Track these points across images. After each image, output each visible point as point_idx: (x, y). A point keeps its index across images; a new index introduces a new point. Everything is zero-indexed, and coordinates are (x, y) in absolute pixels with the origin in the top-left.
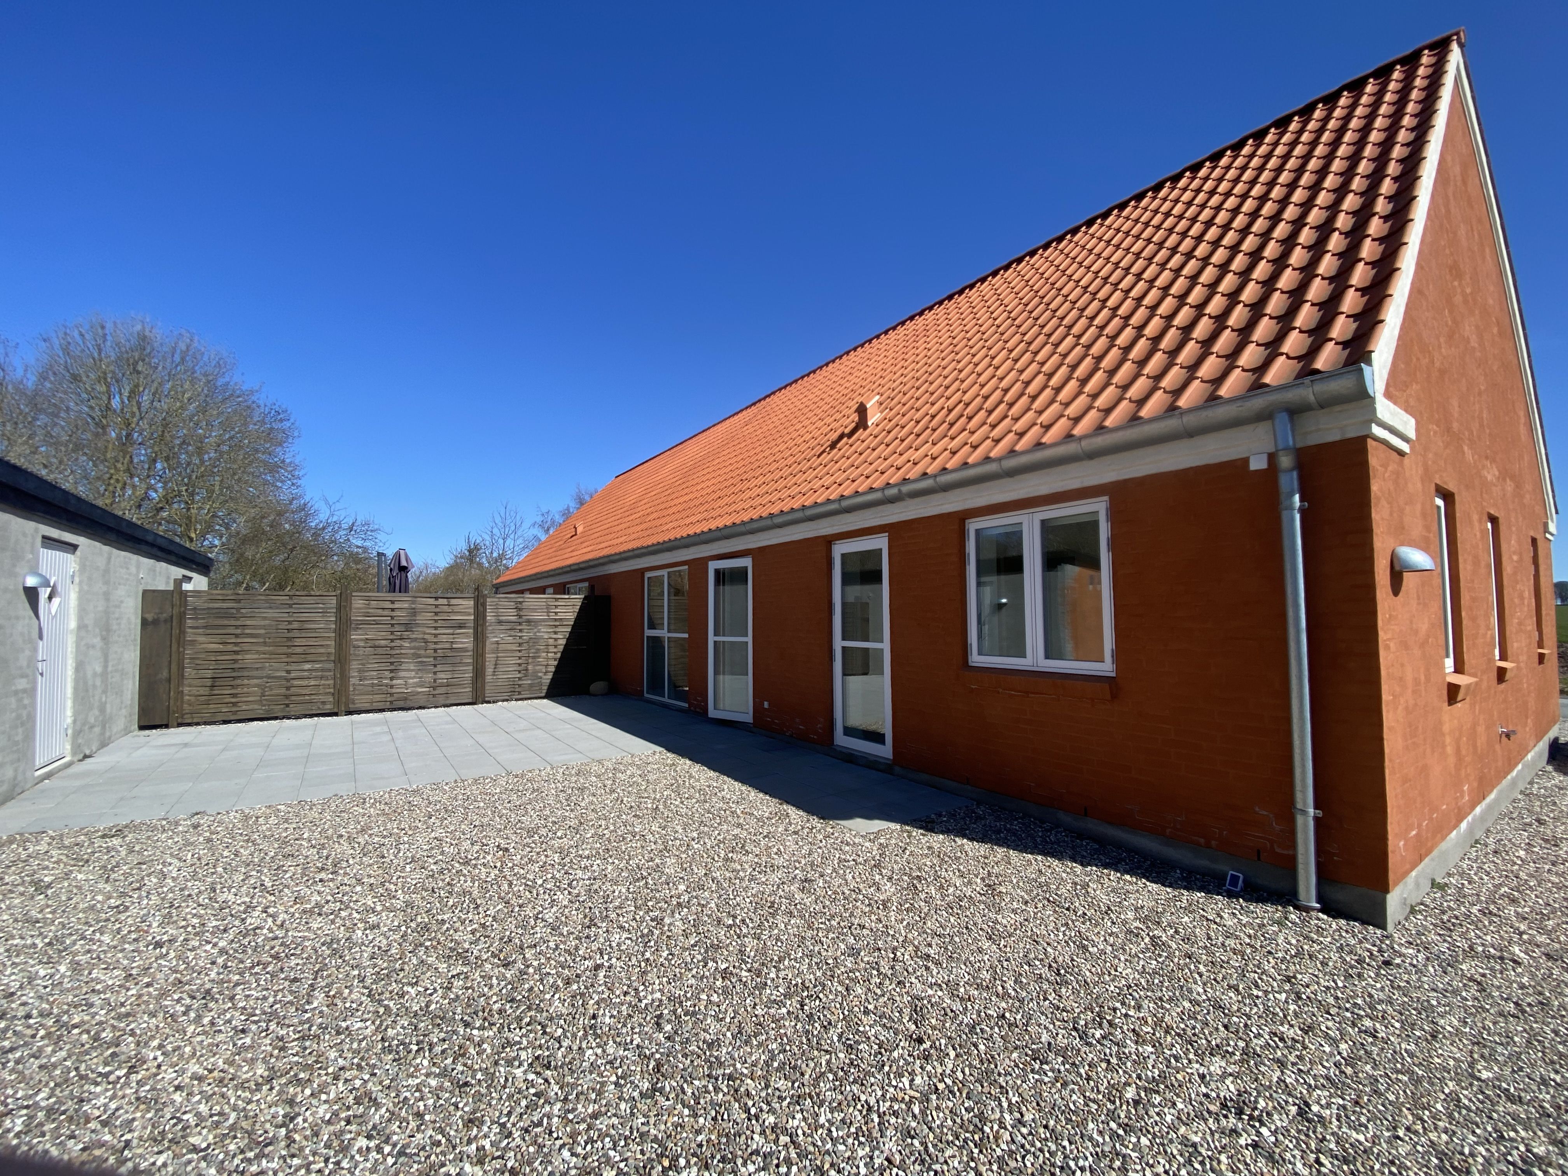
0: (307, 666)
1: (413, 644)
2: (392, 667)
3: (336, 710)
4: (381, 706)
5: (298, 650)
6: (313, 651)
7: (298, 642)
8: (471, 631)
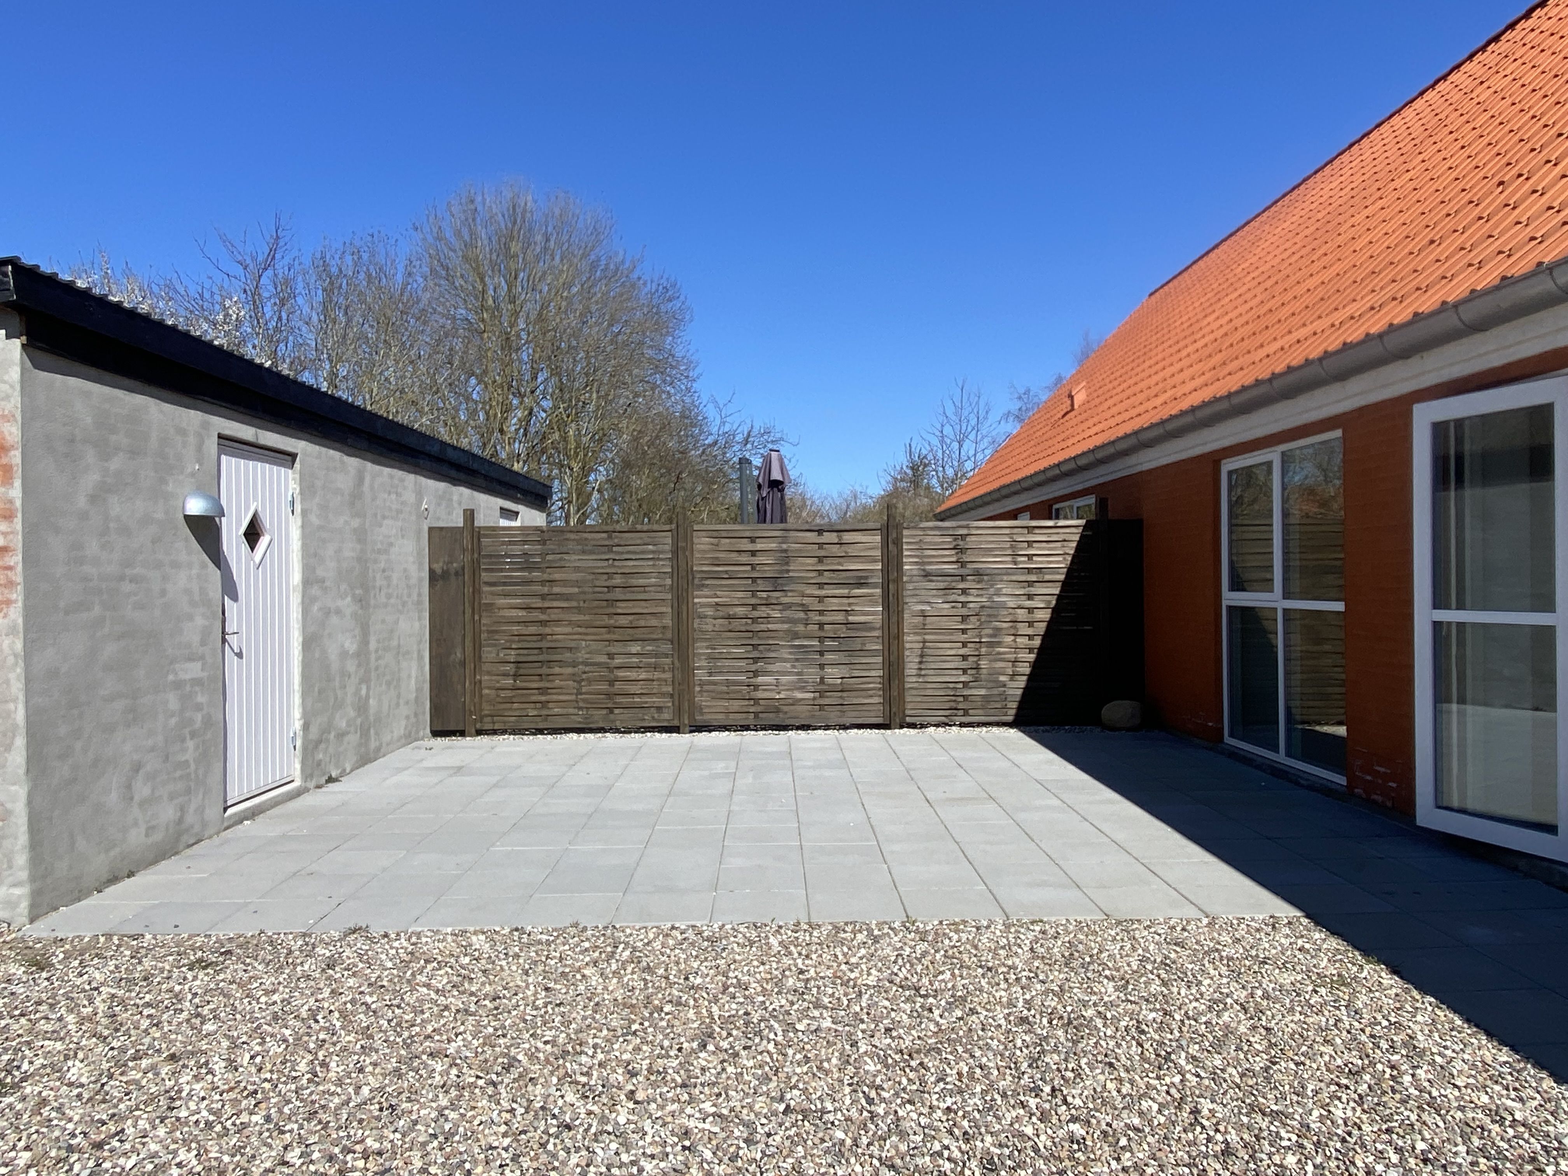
0: (635, 648)
1: (787, 613)
2: (755, 654)
3: (676, 723)
4: (740, 719)
5: (623, 621)
6: (642, 623)
7: (622, 607)
8: (878, 591)
